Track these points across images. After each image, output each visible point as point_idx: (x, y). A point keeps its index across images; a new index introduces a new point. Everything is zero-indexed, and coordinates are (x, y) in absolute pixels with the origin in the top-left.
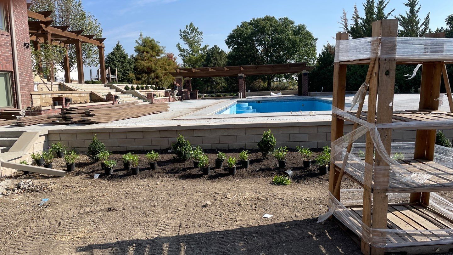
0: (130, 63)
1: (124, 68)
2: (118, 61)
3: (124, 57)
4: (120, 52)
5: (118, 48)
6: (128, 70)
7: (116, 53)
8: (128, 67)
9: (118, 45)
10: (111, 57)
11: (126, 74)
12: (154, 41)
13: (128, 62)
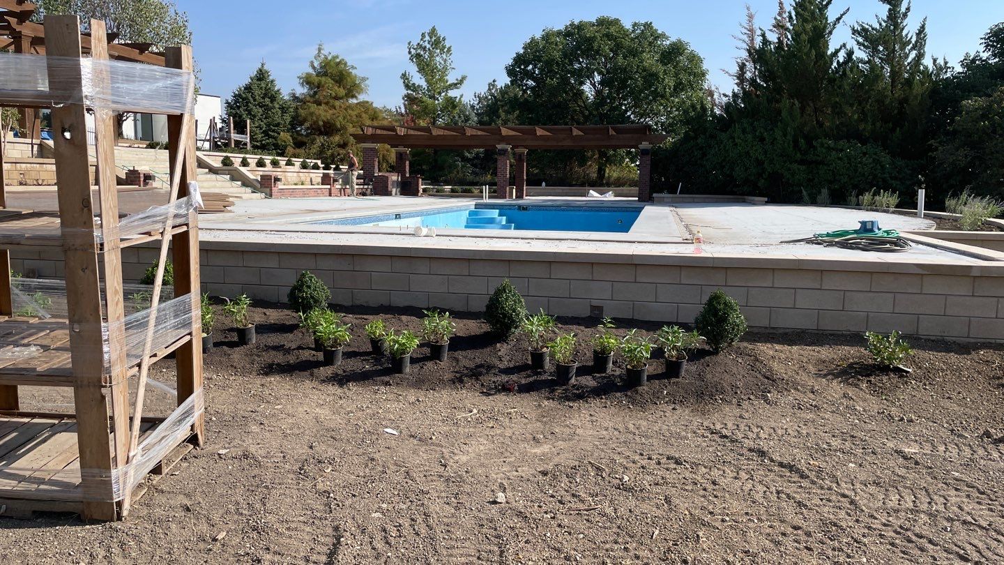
0: (284, 109)
1: (270, 120)
2: (258, 104)
3: (271, 95)
4: (263, 85)
5: (261, 76)
6: (278, 125)
7: (255, 87)
8: (277, 119)
9: (261, 70)
10: (244, 96)
11: (272, 134)
12: (346, 64)
13: (279, 108)
